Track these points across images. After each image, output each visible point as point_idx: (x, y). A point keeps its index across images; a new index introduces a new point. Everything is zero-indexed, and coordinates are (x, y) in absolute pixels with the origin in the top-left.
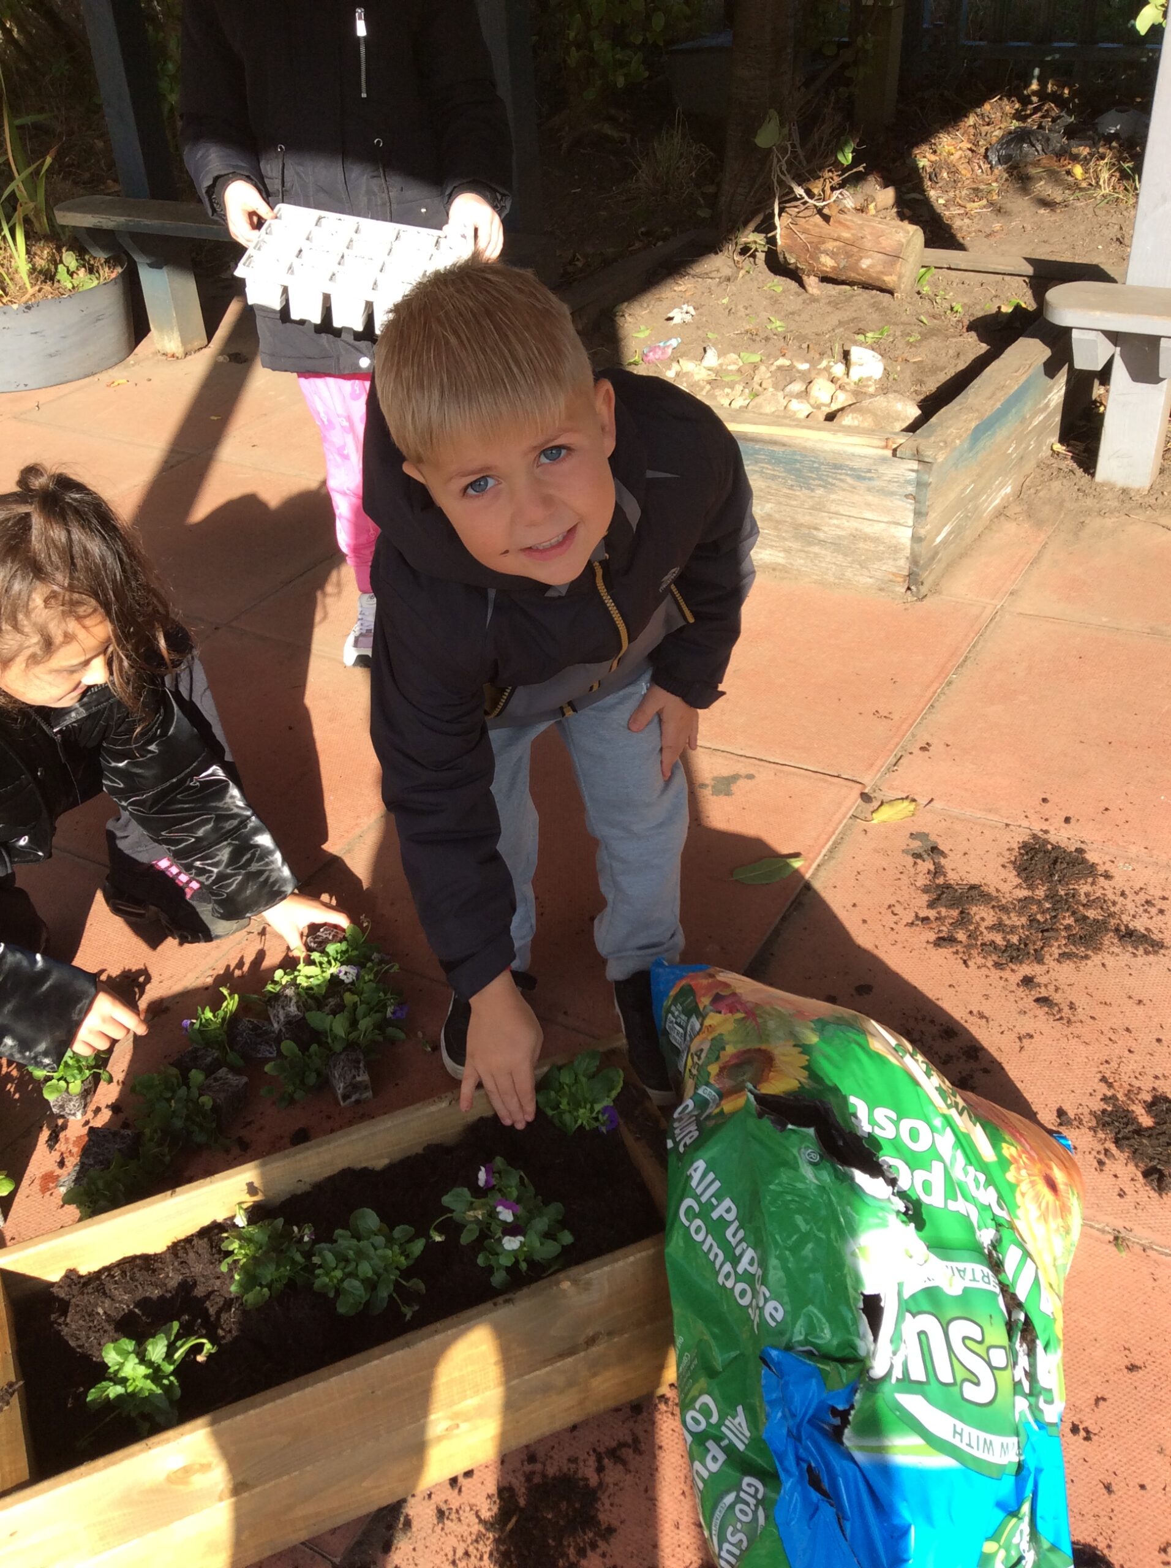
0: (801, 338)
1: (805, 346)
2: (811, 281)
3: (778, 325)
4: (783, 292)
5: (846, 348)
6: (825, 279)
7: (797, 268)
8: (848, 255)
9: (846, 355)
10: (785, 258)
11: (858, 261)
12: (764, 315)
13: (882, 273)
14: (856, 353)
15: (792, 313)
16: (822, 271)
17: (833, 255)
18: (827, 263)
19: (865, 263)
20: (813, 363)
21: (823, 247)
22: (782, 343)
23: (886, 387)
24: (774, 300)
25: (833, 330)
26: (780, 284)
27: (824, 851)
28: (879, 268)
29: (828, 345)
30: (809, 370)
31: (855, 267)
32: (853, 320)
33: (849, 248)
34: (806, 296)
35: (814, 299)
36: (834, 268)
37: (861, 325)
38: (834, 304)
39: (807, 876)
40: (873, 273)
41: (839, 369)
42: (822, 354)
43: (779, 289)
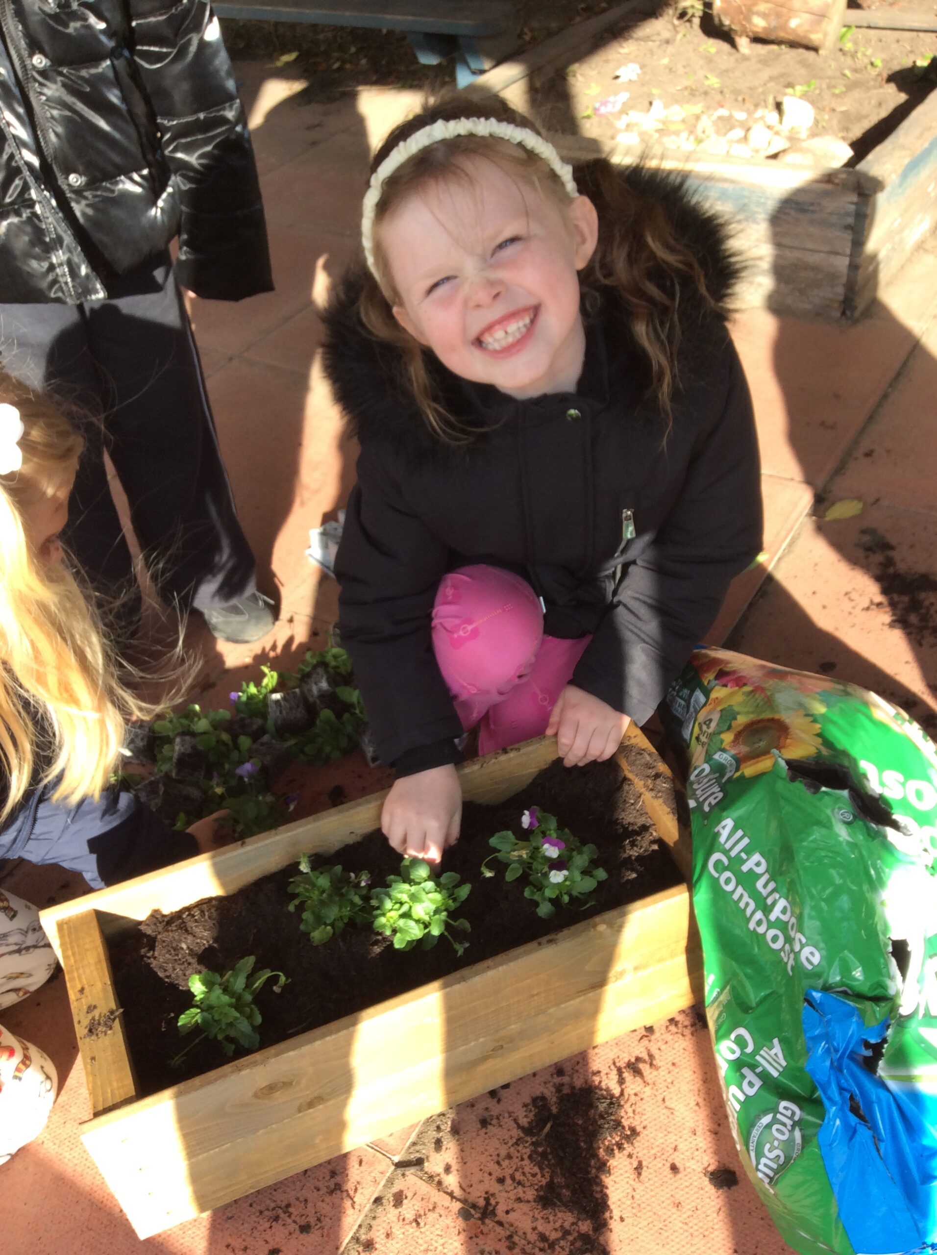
0: (736, 92)
1: (740, 98)
2: (743, 42)
3: (714, 81)
4: (717, 53)
5: (779, 100)
6: (757, 40)
7: (731, 29)
8: (778, 15)
9: (778, 106)
10: (720, 20)
11: (787, 21)
12: (701, 73)
13: (808, 31)
14: (788, 103)
15: (727, 71)
16: (753, 32)
17: (764, 16)
18: (759, 24)
19: (794, 23)
20: (750, 113)
21: (755, 9)
22: (719, 97)
23: (817, 131)
24: (709, 60)
25: (765, 84)
26: (713, 46)
27: (784, 546)
28: (807, 27)
29: (762, 97)
30: (747, 119)
31: (784, 27)
32: (782, 75)
33: (779, 9)
34: (737, 55)
35: (746, 58)
36: (765, 29)
37: (790, 80)
38: (764, 62)
39: (770, 568)
40: (801, 32)
41: (772, 116)
42: (756, 106)
43: (713, 50)
